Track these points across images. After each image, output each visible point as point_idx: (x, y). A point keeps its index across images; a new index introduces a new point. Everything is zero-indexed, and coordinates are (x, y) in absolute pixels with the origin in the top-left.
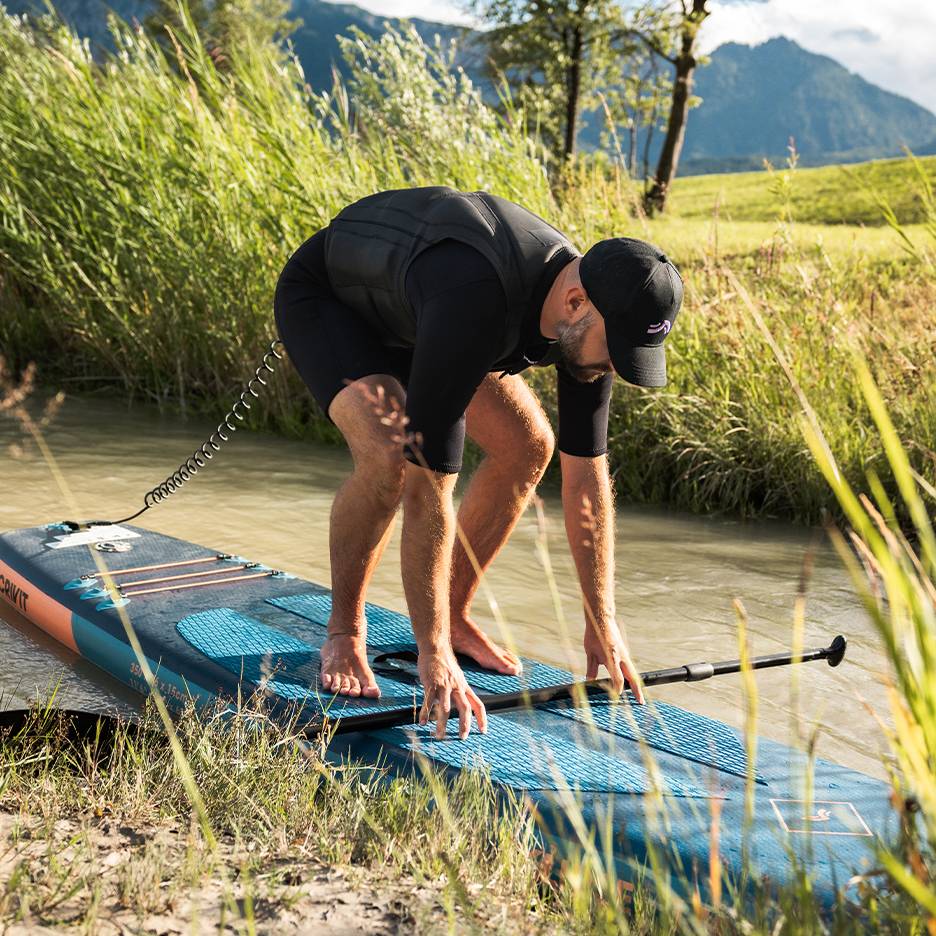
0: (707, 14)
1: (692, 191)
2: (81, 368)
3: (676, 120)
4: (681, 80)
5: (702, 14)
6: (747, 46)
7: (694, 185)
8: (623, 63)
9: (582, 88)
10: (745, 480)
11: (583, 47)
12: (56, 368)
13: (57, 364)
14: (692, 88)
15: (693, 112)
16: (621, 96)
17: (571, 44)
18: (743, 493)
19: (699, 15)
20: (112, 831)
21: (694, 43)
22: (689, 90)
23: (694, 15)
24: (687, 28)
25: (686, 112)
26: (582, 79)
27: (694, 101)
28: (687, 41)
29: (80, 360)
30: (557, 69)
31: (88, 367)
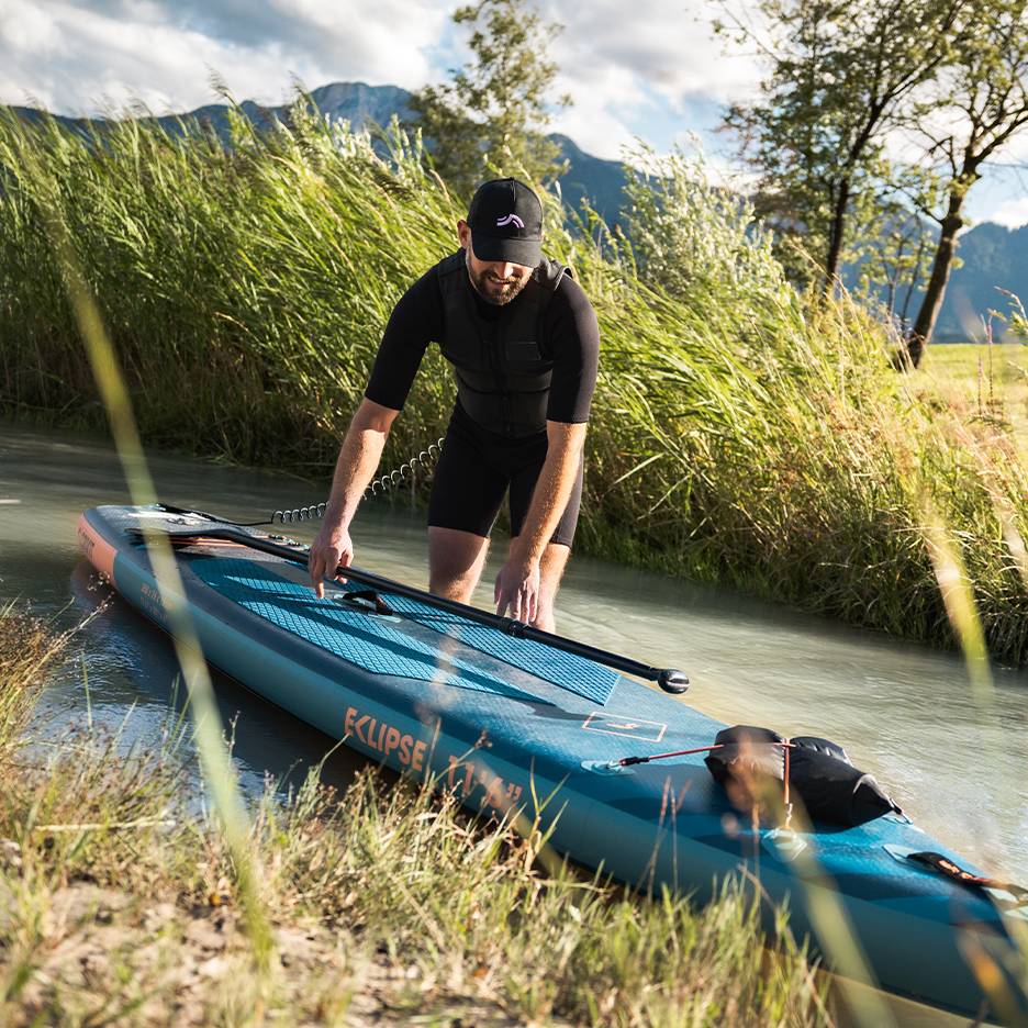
0: (978, 177)
1: (946, 358)
2: (317, 453)
3: (938, 279)
4: (946, 239)
5: (974, 177)
6: (1005, 228)
7: (948, 352)
8: (886, 220)
9: (844, 239)
10: (1020, 624)
11: (849, 200)
12: (293, 451)
13: (294, 448)
14: (957, 248)
15: (955, 273)
16: (881, 253)
17: (837, 196)
18: (1018, 638)
19: (969, 177)
20: (226, 927)
21: (963, 204)
22: (953, 251)
23: (965, 176)
24: (956, 188)
25: (948, 273)
26: (846, 231)
27: (956, 263)
28: (955, 202)
29: (316, 446)
30: (821, 219)
31: (324, 453)
